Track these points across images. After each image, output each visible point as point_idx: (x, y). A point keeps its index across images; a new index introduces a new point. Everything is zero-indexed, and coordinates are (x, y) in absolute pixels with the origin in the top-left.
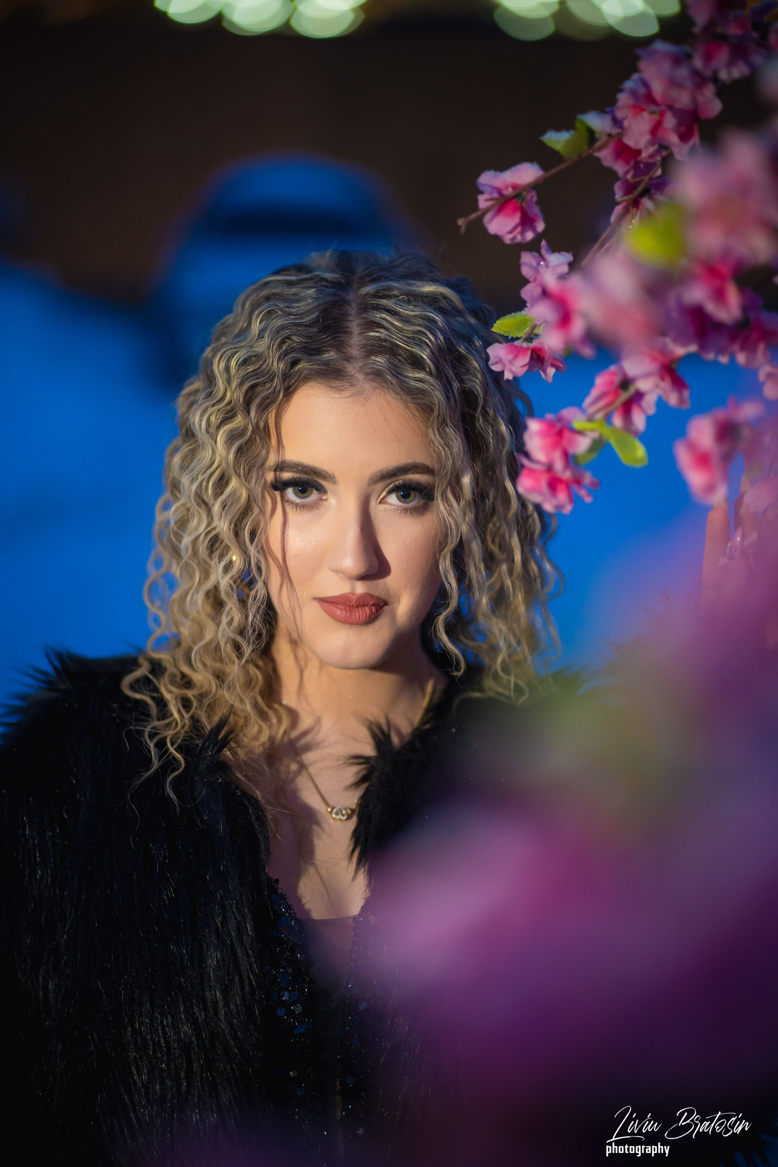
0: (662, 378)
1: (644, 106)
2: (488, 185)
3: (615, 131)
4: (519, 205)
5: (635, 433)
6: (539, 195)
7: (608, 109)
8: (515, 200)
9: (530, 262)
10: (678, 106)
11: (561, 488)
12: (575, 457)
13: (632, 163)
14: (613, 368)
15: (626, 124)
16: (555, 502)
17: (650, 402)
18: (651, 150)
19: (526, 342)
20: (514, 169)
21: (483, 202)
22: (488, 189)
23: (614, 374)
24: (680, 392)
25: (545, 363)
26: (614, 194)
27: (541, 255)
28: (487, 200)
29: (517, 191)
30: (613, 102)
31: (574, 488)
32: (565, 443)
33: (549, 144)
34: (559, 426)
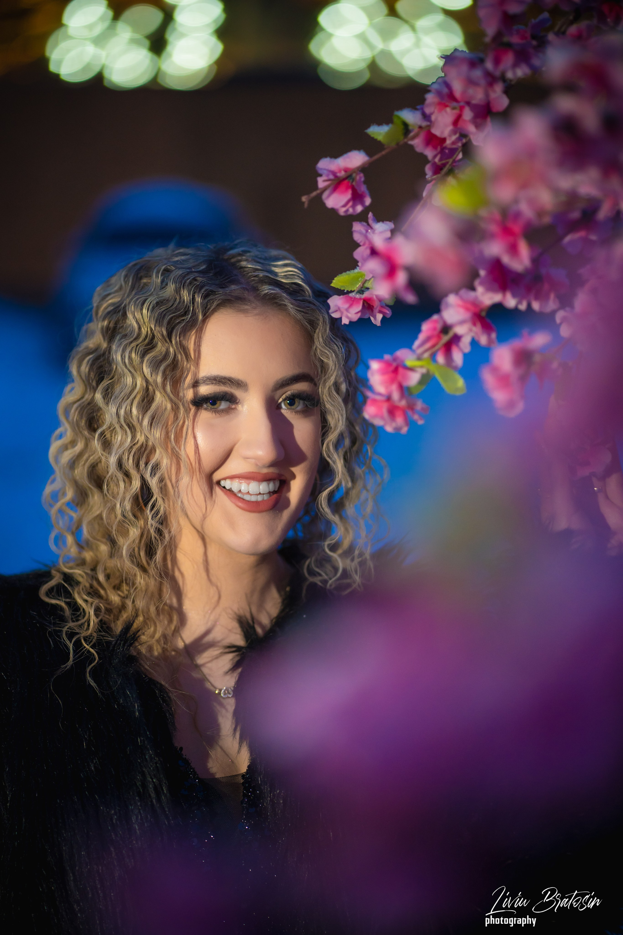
0: (474, 324)
1: (447, 104)
2: (325, 169)
3: (424, 124)
4: (350, 184)
5: (455, 368)
6: (365, 176)
7: (418, 107)
8: (347, 181)
9: (360, 230)
10: (474, 102)
11: (398, 413)
12: (408, 388)
13: (439, 149)
14: (435, 317)
15: (433, 118)
16: (394, 425)
17: (465, 343)
18: (454, 138)
19: (358, 294)
20: (345, 156)
21: (321, 183)
22: (325, 172)
23: (436, 321)
24: (489, 335)
25: (374, 310)
26: (425, 174)
27: (368, 225)
28: (324, 181)
29: (349, 173)
30: (423, 101)
31: (409, 413)
32: (400, 378)
33: (372, 136)
34: (395, 364)
